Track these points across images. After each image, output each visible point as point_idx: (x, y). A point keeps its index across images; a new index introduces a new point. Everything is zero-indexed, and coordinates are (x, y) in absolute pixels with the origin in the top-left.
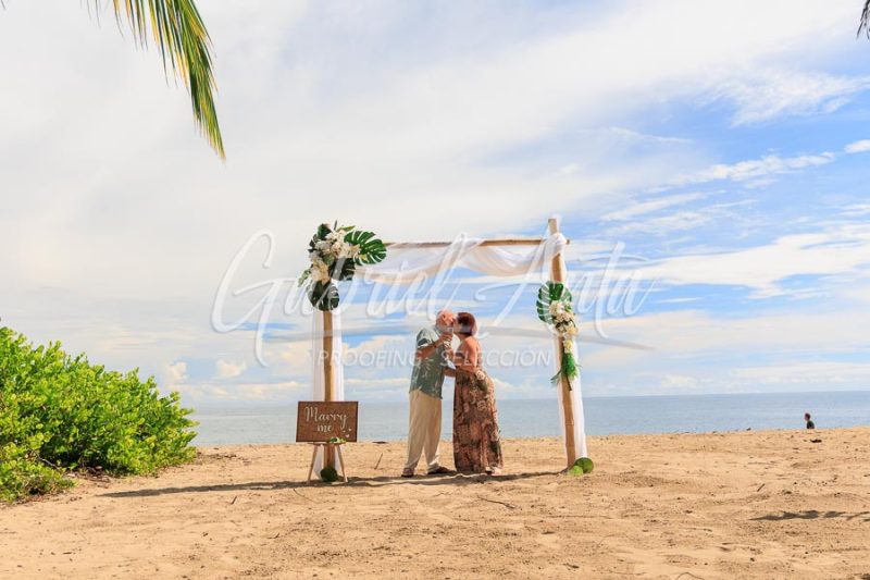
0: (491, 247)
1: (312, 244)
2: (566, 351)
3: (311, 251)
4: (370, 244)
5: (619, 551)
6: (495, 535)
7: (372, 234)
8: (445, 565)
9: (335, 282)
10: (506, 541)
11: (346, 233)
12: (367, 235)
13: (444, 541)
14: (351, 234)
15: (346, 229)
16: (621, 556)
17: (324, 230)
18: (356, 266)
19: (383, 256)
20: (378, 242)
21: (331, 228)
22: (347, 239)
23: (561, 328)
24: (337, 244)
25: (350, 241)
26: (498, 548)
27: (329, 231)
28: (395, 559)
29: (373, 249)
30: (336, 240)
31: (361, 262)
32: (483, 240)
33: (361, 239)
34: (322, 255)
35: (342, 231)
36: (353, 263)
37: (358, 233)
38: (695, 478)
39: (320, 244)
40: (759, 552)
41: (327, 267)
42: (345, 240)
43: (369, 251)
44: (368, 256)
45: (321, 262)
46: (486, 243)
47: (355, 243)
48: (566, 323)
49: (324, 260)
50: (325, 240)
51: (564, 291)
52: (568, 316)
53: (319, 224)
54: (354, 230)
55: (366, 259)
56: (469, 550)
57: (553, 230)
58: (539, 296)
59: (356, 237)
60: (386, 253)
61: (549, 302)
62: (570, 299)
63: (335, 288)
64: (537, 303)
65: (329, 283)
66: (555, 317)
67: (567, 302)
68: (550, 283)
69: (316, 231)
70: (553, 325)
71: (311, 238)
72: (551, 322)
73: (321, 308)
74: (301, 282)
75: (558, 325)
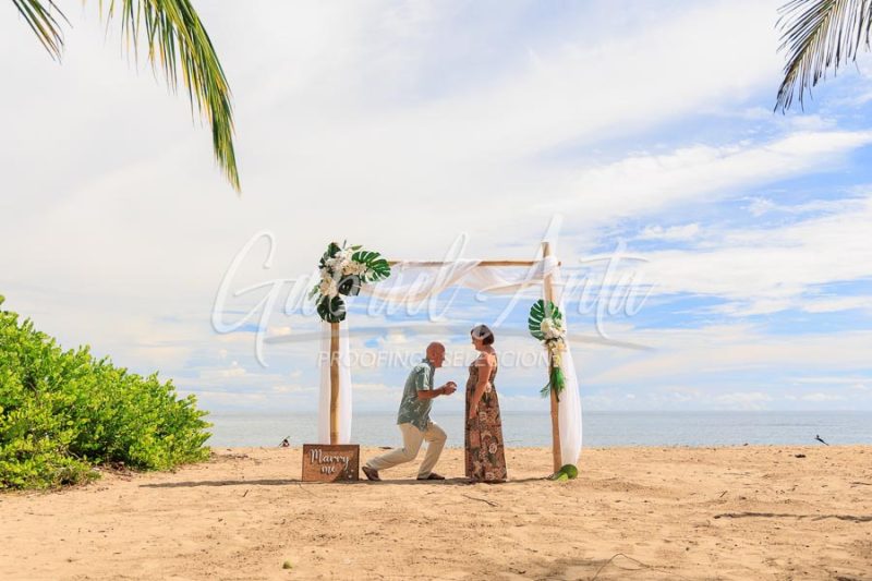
1: (322, 261)
2: (555, 366)
3: (321, 267)
4: (375, 263)
5: (576, 541)
6: (472, 526)
7: (378, 254)
8: (425, 547)
9: (342, 297)
10: (480, 531)
11: (354, 252)
12: (373, 255)
13: (427, 530)
14: (358, 253)
15: (354, 249)
16: (577, 544)
17: (334, 249)
18: (362, 283)
19: (387, 275)
20: (383, 262)
21: (340, 246)
22: (355, 257)
23: (551, 344)
24: (345, 262)
25: (357, 260)
26: (472, 536)
27: (339, 250)
28: (383, 541)
29: (381, 268)
30: (344, 258)
31: (367, 279)
32: (481, 260)
33: (367, 258)
34: (331, 272)
35: (350, 250)
36: (359, 280)
37: (364, 253)
38: (670, 485)
39: (330, 261)
40: (696, 544)
41: (334, 283)
42: (353, 259)
43: (374, 269)
44: (374, 275)
45: (329, 279)
46: (484, 264)
47: (362, 262)
48: (556, 339)
49: (333, 277)
50: (334, 257)
51: (554, 311)
52: (557, 333)
53: (329, 243)
54: (361, 251)
55: (371, 276)
56: (447, 537)
57: (545, 253)
58: (532, 314)
59: (363, 256)
60: (391, 272)
61: (541, 320)
62: (560, 317)
63: (342, 303)
64: (530, 321)
65: (337, 298)
66: (545, 334)
67: (557, 320)
68: (541, 302)
69: (326, 249)
70: (543, 341)
71: (322, 256)
72: (541, 338)
73: (329, 321)
74: (311, 295)
75: (548, 341)
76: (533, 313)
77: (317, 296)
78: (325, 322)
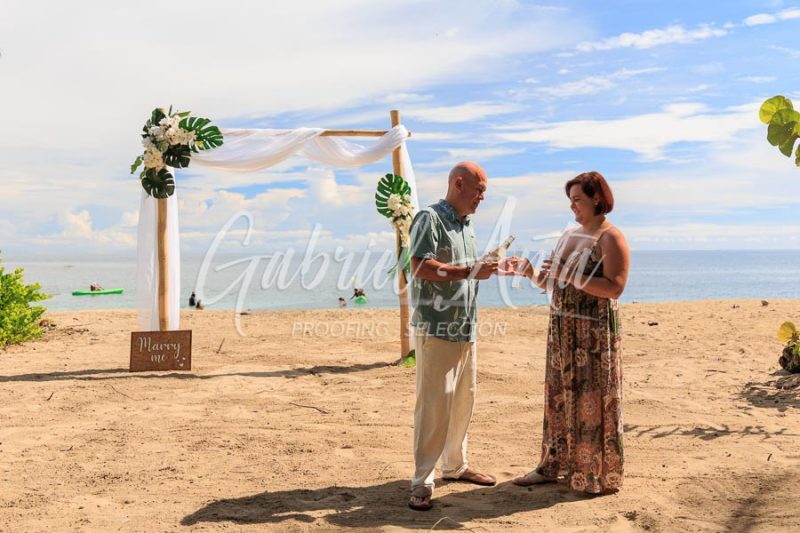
0: (331, 137)
1: (145, 129)
2: (403, 245)
3: (144, 136)
4: (206, 130)
7: (208, 121)
9: (171, 170)
11: (180, 119)
12: (202, 122)
14: (185, 120)
15: (181, 115)
17: (158, 115)
18: (192, 153)
19: (220, 144)
20: (215, 129)
21: (166, 113)
22: (182, 124)
23: (399, 222)
24: (171, 131)
25: (185, 128)
27: (164, 116)
29: (211, 137)
30: (170, 126)
31: (197, 149)
32: (324, 130)
33: (196, 126)
34: (155, 141)
35: (177, 117)
36: (189, 150)
37: (192, 120)
39: (154, 129)
41: (160, 154)
42: (180, 126)
43: (205, 137)
44: (205, 144)
45: (154, 149)
46: (326, 133)
47: (190, 130)
48: (404, 217)
49: (157, 147)
50: (159, 125)
51: (403, 186)
52: (406, 210)
53: (154, 109)
54: (189, 117)
55: (202, 146)
57: (395, 122)
58: (379, 189)
59: (190, 124)
60: (224, 141)
61: (388, 195)
62: (409, 193)
63: (170, 176)
64: (377, 197)
65: (164, 171)
66: (393, 211)
67: (406, 196)
68: (389, 176)
69: (150, 116)
70: (391, 219)
71: (145, 123)
72: (389, 216)
73: (156, 196)
74: (134, 168)
75: (396, 219)
76: (381, 188)
77: (141, 169)
78: (152, 198)
